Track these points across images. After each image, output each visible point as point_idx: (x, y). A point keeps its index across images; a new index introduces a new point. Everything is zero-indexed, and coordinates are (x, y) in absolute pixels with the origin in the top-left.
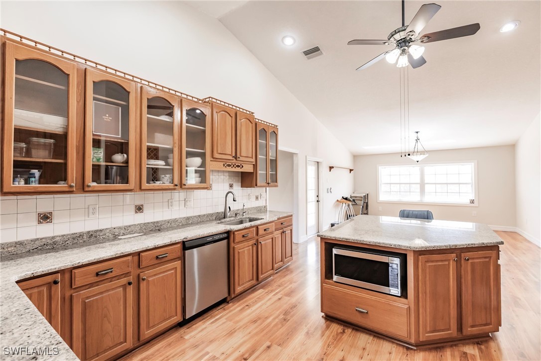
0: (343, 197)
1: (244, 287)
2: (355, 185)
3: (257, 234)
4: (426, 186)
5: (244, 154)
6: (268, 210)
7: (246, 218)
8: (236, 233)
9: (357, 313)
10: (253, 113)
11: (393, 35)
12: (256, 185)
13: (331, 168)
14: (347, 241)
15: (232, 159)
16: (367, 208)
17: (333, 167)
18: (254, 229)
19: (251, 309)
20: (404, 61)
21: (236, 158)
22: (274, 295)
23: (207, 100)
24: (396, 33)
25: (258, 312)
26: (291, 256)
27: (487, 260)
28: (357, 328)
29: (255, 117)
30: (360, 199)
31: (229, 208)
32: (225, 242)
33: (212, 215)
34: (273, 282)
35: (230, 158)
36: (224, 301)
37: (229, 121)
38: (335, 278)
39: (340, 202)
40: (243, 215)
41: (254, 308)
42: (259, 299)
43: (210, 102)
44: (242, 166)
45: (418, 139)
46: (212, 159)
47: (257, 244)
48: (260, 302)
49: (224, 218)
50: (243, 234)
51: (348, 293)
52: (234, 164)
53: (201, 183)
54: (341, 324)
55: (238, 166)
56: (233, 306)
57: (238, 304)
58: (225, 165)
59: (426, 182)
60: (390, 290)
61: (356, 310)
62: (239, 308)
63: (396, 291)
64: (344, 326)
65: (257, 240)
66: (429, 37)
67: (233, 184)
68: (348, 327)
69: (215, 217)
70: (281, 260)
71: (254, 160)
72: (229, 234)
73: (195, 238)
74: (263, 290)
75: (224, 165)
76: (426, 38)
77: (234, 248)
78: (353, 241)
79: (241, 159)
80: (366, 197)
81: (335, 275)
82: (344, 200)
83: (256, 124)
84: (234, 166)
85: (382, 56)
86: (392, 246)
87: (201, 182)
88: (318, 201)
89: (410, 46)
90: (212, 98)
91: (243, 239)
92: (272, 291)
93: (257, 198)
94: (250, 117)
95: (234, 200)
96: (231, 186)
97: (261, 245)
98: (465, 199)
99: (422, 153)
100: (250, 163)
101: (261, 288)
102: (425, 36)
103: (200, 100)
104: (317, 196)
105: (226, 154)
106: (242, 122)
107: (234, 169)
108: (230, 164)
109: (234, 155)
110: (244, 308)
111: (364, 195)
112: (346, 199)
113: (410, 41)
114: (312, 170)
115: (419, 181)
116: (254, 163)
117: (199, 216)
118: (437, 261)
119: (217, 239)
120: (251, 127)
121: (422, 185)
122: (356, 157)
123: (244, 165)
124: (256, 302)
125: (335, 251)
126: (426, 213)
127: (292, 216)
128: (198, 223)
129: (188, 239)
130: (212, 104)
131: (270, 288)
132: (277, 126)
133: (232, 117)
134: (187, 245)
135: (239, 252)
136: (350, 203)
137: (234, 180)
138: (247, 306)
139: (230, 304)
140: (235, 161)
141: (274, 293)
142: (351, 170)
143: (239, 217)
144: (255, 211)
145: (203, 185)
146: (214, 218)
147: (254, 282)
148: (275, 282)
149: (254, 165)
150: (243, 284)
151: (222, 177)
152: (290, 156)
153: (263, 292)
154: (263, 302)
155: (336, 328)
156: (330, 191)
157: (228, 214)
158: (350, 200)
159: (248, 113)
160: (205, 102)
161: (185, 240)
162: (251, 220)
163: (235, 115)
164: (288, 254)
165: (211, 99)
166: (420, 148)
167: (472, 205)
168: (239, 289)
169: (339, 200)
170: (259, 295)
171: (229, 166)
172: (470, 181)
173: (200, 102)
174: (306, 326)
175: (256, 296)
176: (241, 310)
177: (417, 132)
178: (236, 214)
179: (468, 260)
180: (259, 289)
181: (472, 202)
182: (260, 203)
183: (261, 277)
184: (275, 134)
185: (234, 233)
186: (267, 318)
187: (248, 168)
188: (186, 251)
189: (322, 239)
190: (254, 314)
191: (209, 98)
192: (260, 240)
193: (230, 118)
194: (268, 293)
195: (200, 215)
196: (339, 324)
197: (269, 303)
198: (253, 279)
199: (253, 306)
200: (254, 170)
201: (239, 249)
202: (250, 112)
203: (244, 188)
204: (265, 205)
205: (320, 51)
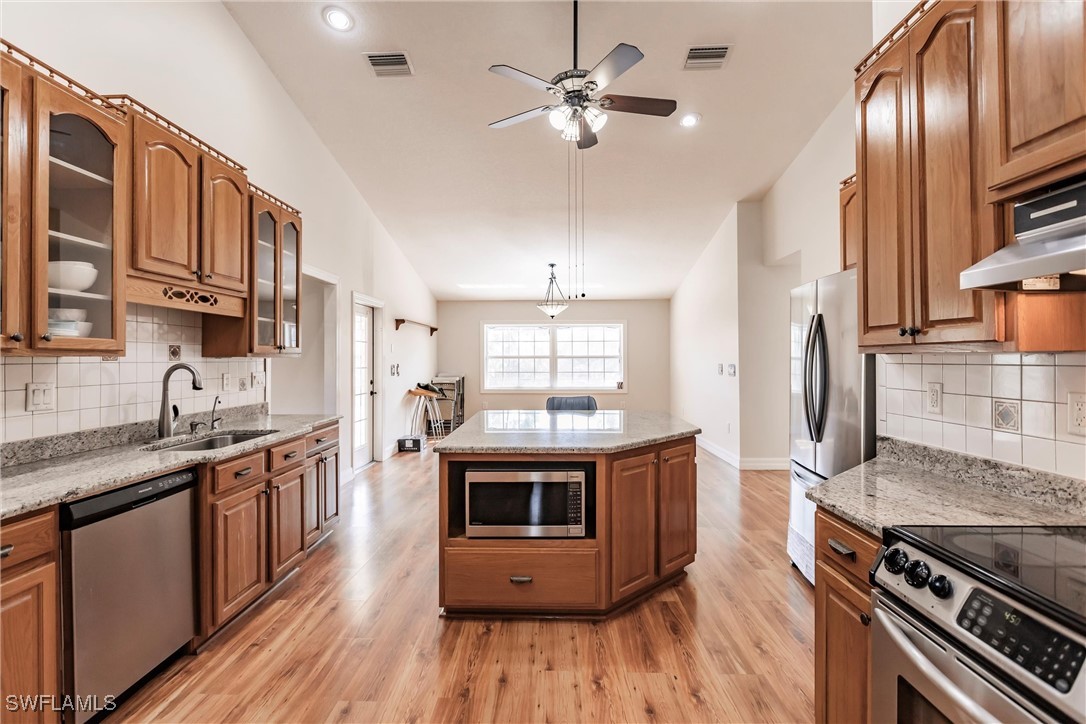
0: (419, 385)
1: (239, 603)
2: (440, 361)
3: (269, 468)
4: (559, 360)
5: (220, 268)
6: (269, 413)
7: (223, 433)
8: (218, 468)
9: (512, 586)
10: (242, 168)
11: (561, 80)
12: (251, 350)
13: (399, 322)
14: (496, 453)
15: (190, 277)
16: (462, 407)
17: (403, 321)
18: (263, 454)
19: (266, 650)
20: (573, 132)
21: (200, 279)
22: (318, 604)
23: (117, 102)
24: (567, 77)
25: (289, 649)
26: (337, 514)
27: (685, 458)
28: (510, 615)
29: (249, 180)
30: (451, 387)
31: (175, 408)
32: (187, 493)
33: (119, 430)
34: (304, 578)
35: (184, 274)
36: (185, 653)
37: (182, 175)
38: (471, 530)
39: (415, 394)
40: (213, 427)
41: (275, 645)
42: (284, 622)
43: (125, 109)
44: (216, 301)
45: (553, 278)
46: (132, 272)
47: (269, 492)
48: (285, 628)
49: (161, 436)
50: (236, 470)
51: (495, 554)
52: (192, 291)
53: (90, 336)
54: (480, 619)
55: (204, 299)
56: (212, 657)
57: (225, 649)
58: (170, 293)
59: (559, 354)
60: (568, 531)
61: (512, 581)
62: (233, 658)
63: (578, 530)
64: (486, 620)
65: (269, 483)
66: (612, 102)
67: (179, 347)
68: (494, 620)
69: (127, 435)
70: (315, 526)
71: (245, 287)
72: (196, 473)
73: (103, 489)
74: (284, 601)
75: (165, 293)
76: (608, 101)
77: (213, 508)
78: (507, 452)
79: (215, 280)
80: (461, 383)
81: (470, 524)
82: (423, 391)
83: (251, 199)
84: (192, 296)
85: (538, 112)
86: (575, 452)
87: (93, 334)
88: (372, 393)
89: (586, 107)
90: (132, 100)
91: (236, 482)
92: (308, 598)
93: (243, 385)
94: (236, 179)
95: (195, 388)
96: (175, 352)
97: (278, 492)
98: (610, 382)
99: (560, 302)
100: (236, 294)
101: (278, 598)
102: (608, 97)
103: (95, 96)
104: (372, 382)
105: (173, 263)
106: (215, 184)
107: (192, 307)
108: (184, 291)
109: (194, 268)
110: (246, 653)
111: (458, 379)
112: (426, 387)
113: (586, 98)
114: (362, 323)
115: (547, 353)
116: (245, 295)
117: (78, 435)
118: (633, 468)
119: (167, 487)
120: (239, 205)
121: (554, 359)
122: (441, 304)
123: (219, 297)
124: (273, 633)
125: (471, 477)
126: (586, 401)
127: (337, 422)
128: (73, 456)
129: (81, 495)
130: (133, 117)
131: (302, 593)
132: (297, 212)
133: (189, 166)
134: (77, 513)
135: (226, 517)
136: (435, 396)
137: (183, 336)
138: (253, 645)
139: (202, 657)
140: (195, 284)
141: (316, 601)
142: (433, 330)
143: (202, 433)
144: (239, 418)
145: (105, 343)
146: (125, 439)
147: (261, 586)
148: (308, 578)
149: (244, 299)
150: (235, 598)
151: (149, 326)
152: (321, 288)
153: (286, 605)
154: (294, 625)
155: (472, 628)
156: (395, 370)
157: (174, 425)
158: (433, 391)
159: (232, 165)
160: (111, 106)
161: (70, 499)
162: (238, 438)
163: (200, 163)
164: (331, 510)
165: (127, 102)
166: (557, 295)
167: (621, 391)
168: (225, 611)
169: (413, 390)
170: (277, 613)
171: (180, 295)
172: (618, 354)
173: (98, 102)
174: (414, 644)
175: (269, 620)
176: (241, 658)
177: (552, 266)
178: (193, 426)
179: (668, 460)
180: (273, 602)
181: (620, 386)
182: (252, 397)
183: (278, 570)
184: (295, 229)
185: (213, 469)
186: (318, 655)
187: (229, 307)
188: (73, 532)
189: (442, 455)
190: (279, 658)
191: (124, 97)
192: (275, 481)
193: (186, 168)
194: (300, 604)
195: (79, 433)
196: (474, 619)
197: (310, 625)
198: (258, 581)
199: (271, 641)
200: (245, 312)
201: (227, 510)
202: (235, 163)
203: (209, 359)
204: (262, 401)
205: (406, 66)
